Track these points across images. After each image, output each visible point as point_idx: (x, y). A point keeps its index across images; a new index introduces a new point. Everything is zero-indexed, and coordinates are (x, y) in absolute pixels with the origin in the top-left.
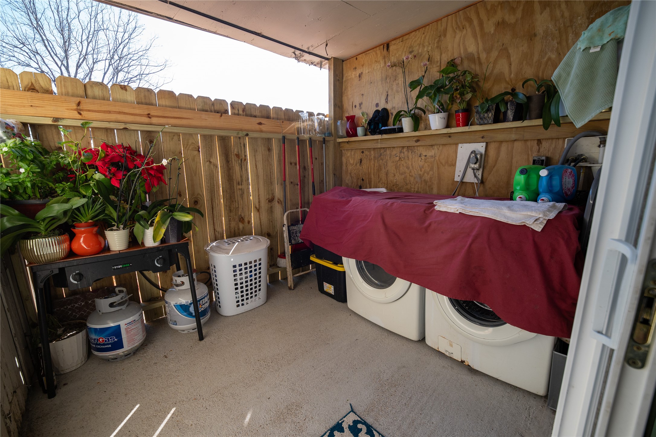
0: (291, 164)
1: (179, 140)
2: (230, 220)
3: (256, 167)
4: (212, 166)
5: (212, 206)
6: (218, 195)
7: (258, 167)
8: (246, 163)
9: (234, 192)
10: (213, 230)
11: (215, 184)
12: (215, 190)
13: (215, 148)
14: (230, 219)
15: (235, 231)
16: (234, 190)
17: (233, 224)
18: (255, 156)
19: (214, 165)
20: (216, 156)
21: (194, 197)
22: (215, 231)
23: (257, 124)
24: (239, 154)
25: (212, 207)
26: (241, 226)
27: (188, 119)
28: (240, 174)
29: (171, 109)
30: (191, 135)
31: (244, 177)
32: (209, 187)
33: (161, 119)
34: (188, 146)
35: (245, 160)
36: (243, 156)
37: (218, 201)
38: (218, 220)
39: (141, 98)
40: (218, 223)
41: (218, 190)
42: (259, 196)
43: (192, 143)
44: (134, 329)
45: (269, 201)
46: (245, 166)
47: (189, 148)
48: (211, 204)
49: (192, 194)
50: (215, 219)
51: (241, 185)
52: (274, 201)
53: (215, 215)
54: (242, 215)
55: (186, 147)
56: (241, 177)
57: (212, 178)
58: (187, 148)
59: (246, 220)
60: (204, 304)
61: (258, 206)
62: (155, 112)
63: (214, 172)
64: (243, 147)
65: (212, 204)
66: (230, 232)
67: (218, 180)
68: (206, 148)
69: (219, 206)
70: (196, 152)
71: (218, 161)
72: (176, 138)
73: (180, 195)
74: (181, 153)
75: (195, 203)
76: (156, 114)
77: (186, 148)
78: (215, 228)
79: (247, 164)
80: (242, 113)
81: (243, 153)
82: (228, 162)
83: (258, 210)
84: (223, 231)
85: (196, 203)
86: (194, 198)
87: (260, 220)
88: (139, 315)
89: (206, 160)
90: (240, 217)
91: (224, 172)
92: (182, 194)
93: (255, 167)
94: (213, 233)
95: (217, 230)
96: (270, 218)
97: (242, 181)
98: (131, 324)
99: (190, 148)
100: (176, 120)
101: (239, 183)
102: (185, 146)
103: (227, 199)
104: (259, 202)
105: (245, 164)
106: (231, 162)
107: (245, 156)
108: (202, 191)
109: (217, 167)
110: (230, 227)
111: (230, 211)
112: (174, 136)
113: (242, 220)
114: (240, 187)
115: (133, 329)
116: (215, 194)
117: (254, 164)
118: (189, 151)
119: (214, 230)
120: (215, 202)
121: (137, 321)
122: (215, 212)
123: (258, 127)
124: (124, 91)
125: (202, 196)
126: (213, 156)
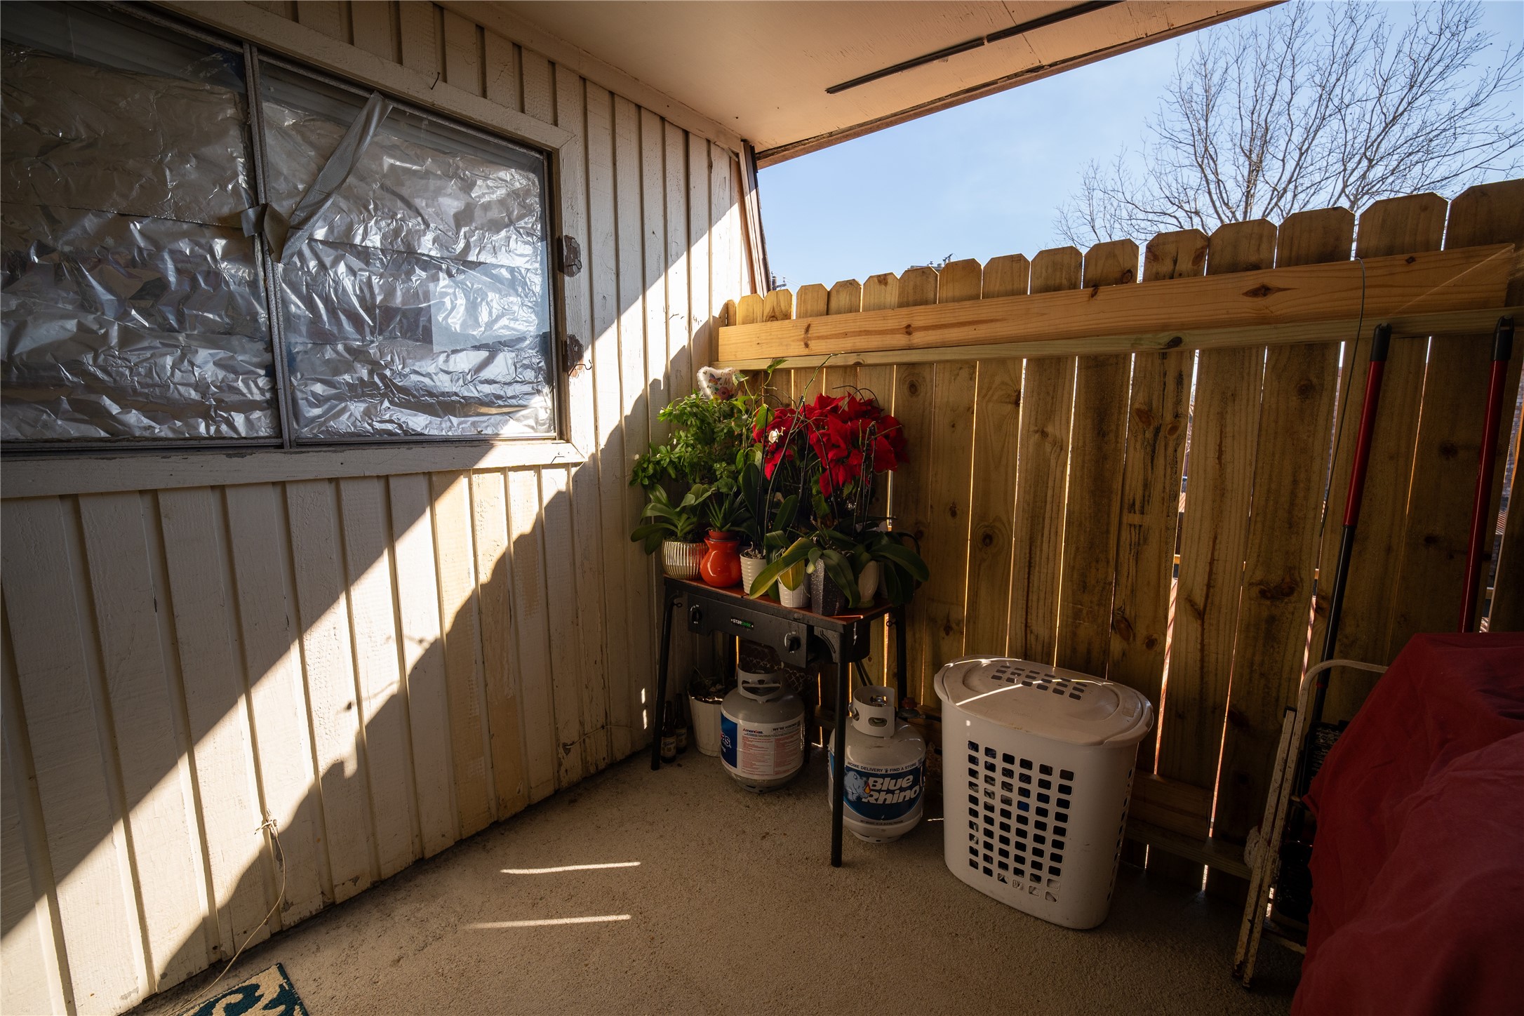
0: (1448, 450)
1: (971, 379)
2: (1077, 615)
3: (1219, 458)
4: (1048, 447)
5: (1030, 557)
6: (1053, 530)
7: (1227, 457)
8: (1177, 439)
9: (1108, 532)
10: (1023, 625)
11: (1049, 499)
12: (1048, 515)
13: (1065, 392)
14: (1081, 610)
15: (1089, 652)
16: (1108, 524)
17: (1087, 630)
18: (1222, 415)
19: (1054, 443)
20: (1064, 418)
21: (986, 523)
22: (1028, 632)
23: (1247, 294)
24: (1151, 410)
25: (1030, 562)
26: (1116, 645)
27: (992, 321)
28: (1141, 477)
29: (956, 304)
30: (1002, 361)
31: (1159, 487)
32: (1029, 505)
33: (930, 332)
34: (990, 393)
35: (1174, 429)
36: (1169, 417)
37: (1051, 548)
38: (1041, 603)
39: (908, 293)
40: (1041, 612)
41: (1054, 515)
42: (1211, 564)
43: (1003, 383)
44: (757, 747)
45: (1263, 594)
46: (1170, 450)
47: (992, 395)
48: (1028, 551)
49: (981, 516)
50: (1033, 597)
51: (1142, 513)
52: (1294, 597)
53: (1036, 585)
54: (1127, 611)
55: (986, 395)
56: (1146, 486)
57: (1041, 479)
58: (987, 398)
59: (1141, 631)
60: (879, 791)
61: (1199, 599)
62: (922, 318)
63: (1053, 462)
64: (1171, 386)
65: (1030, 553)
66: (1074, 650)
67: (1062, 488)
68: (1039, 394)
69: (1051, 564)
70: (1010, 407)
71: (1068, 433)
72: (964, 373)
73: (954, 514)
74: (971, 410)
75: (984, 539)
76: (921, 324)
77: (984, 397)
78: (1029, 621)
79: (1178, 445)
80: (1190, 265)
81: (1169, 404)
82: (1104, 436)
83: (1200, 615)
84: (1052, 637)
85: (988, 541)
86: (986, 527)
87: (1202, 650)
88: (774, 729)
89: (1033, 428)
90: (1119, 617)
91: (1083, 467)
92: (958, 512)
93: (1212, 455)
94: (1021, 633)
95: (1034, 628)
96: (1258, 658)
97: (1146, 500)
98: (753, 735)
99: (995, 398)
100: (966, 329)
101: (1134, 504)
102: (984, 391)
103: (1077, 549)
104: (1209, 586)
105: (1171, 445)
106: (1112, 436)
107: (1177, 416)
108: (1009, 513)
109: (1063, 448)
110: (1074, 634)
111: (1084, 586)
112: (961, 368)
113: (1125, 626)
114: (1136, 519)
115: (754, 746)
116: (1043, 528)
117: (1212, 447)
118: (990, 405)
119: (1026, 626)
120: (1041, 550)
121: (766, 736)
122: (1035, 578)
123: (1249, 306)
124: (883, 287)
125: (1006, 525)
126: (1057, 418)
